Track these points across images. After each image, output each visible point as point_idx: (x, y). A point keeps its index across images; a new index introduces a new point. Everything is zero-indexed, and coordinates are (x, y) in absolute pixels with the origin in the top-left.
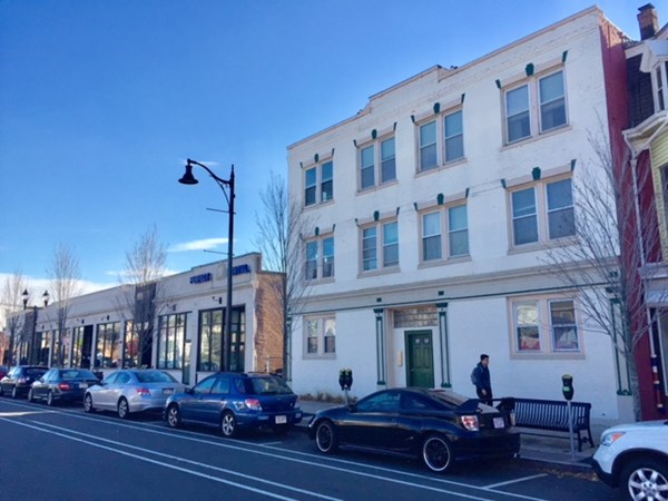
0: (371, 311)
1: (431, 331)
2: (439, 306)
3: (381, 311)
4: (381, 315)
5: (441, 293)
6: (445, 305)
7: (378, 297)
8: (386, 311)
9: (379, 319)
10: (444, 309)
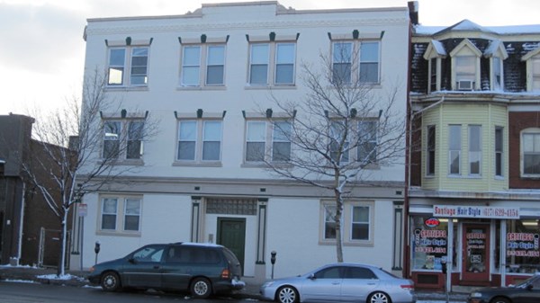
0: (188, 198)
1: (245, 219)
2: (260, 200)
3: (199, 198)
4: (198, 201)
5: (263, 190)
6: (266, 200)
7: (197, 186)
8: (203, 199)
9: (195, 205)
10: (265, 203)
